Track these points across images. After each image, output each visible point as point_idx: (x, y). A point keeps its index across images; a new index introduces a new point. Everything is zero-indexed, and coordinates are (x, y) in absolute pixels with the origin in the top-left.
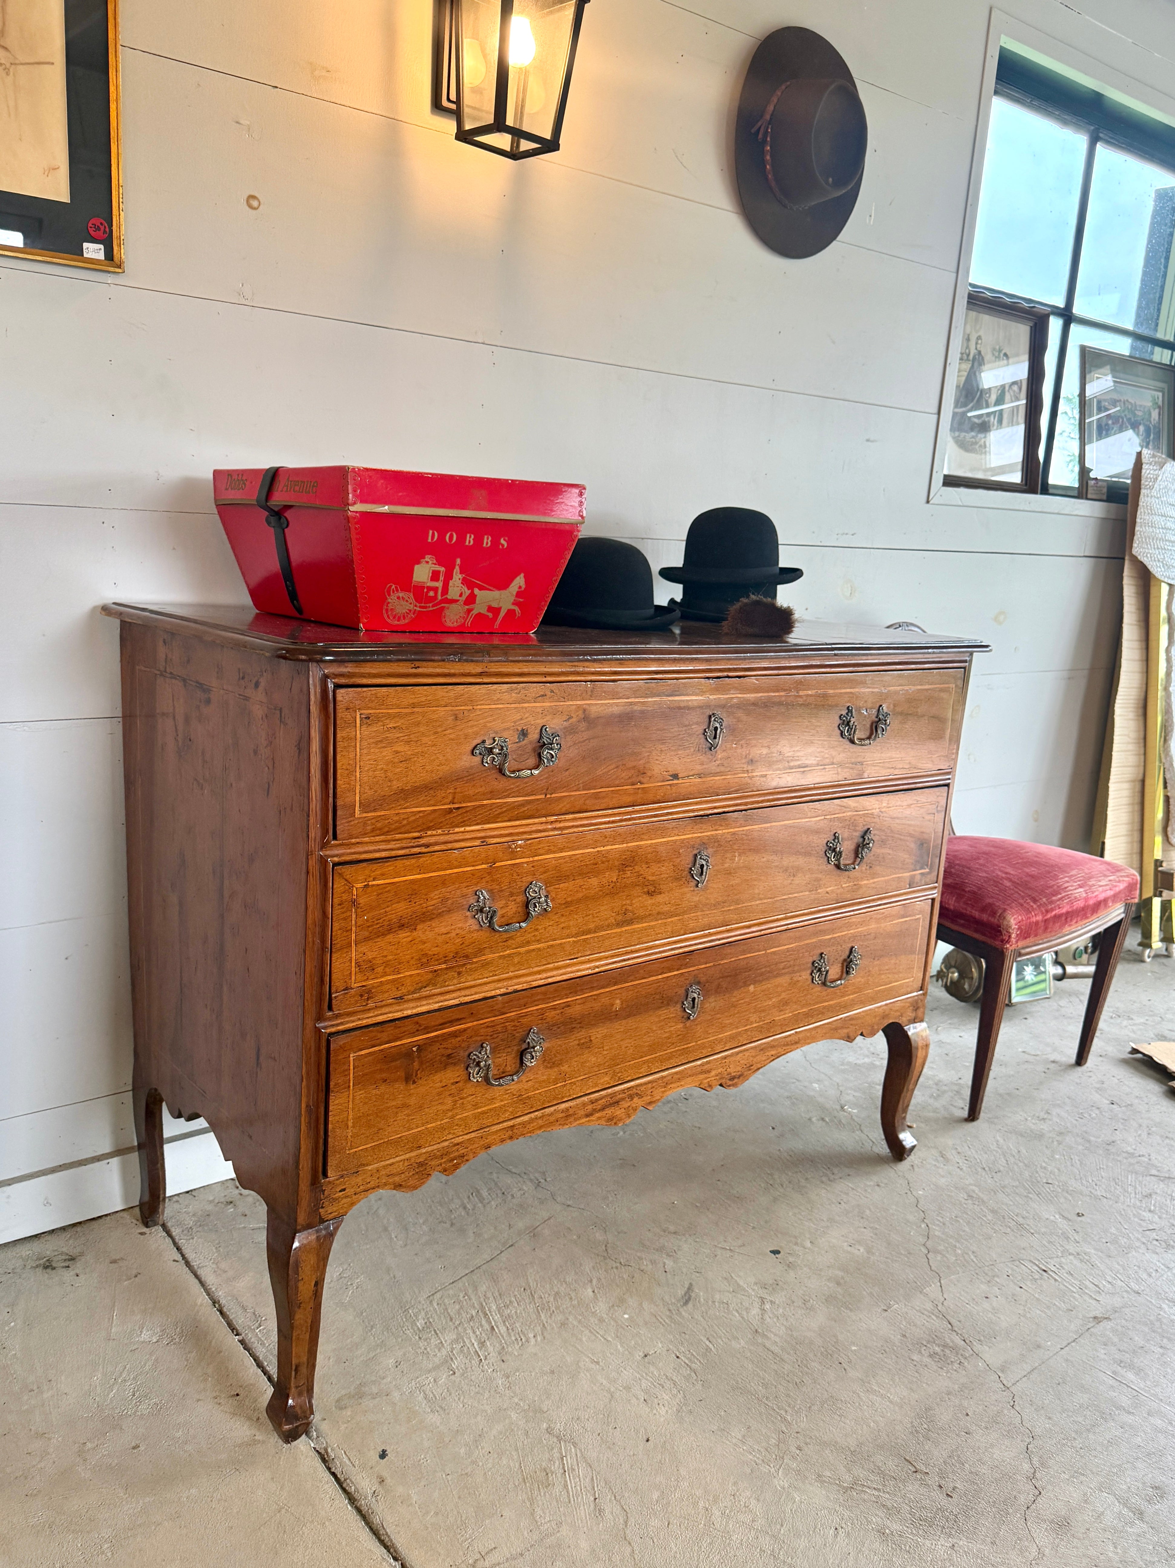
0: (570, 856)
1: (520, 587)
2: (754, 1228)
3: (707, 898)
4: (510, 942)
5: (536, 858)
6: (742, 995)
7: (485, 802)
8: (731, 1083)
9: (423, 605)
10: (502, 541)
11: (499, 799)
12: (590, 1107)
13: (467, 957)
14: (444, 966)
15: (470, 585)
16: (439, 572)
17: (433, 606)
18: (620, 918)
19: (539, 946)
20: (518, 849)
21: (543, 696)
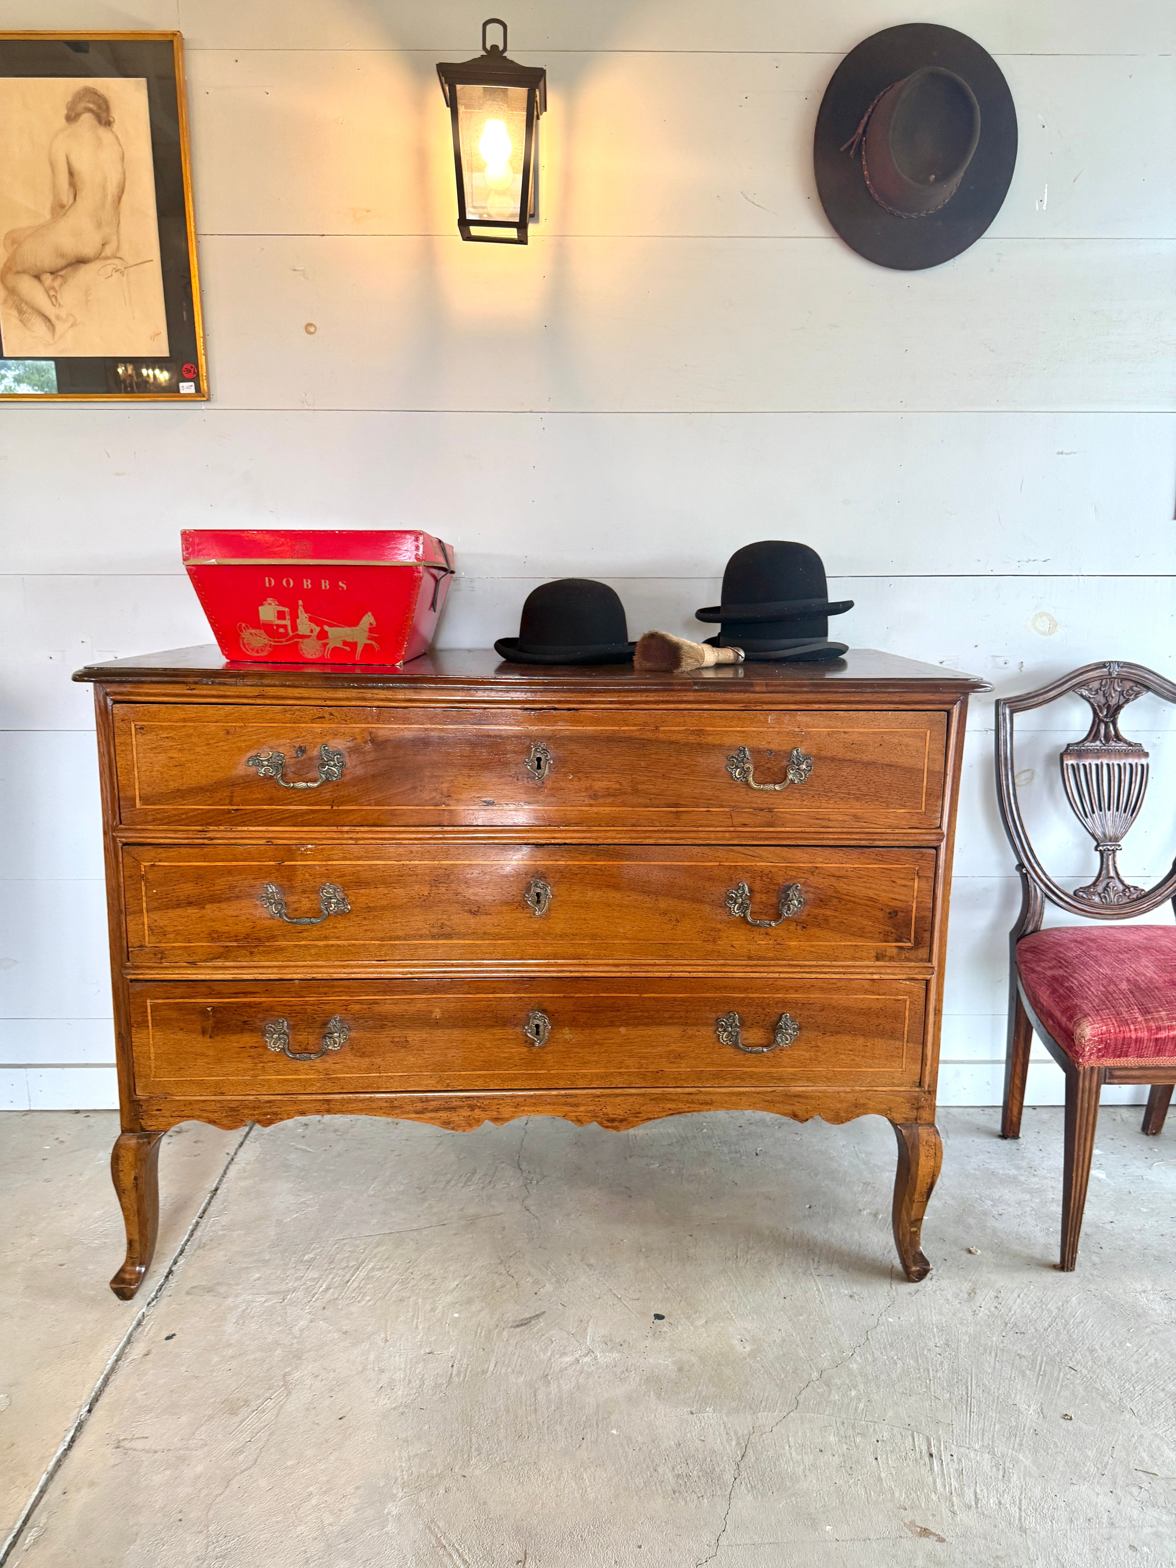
0: (370, 866)
1: (371, 624)
2: (668, 1288)
3: (550, 928)
4: (305, 934)
5: (330, 863)
6: (610, 1035)
7: (265, 807)
8: (609, 1124)
9: (276, 640)
10: (341, 584)
11: (280, 805)
12: (420, 1106)
13: (259, 940)
14: (235, 944)
15: (319, 623)
16: (284, 612)
17: (287, 641)
18: (435, 930)
19: (339, 942)
20: (309, 852)
21: (321, 718)
